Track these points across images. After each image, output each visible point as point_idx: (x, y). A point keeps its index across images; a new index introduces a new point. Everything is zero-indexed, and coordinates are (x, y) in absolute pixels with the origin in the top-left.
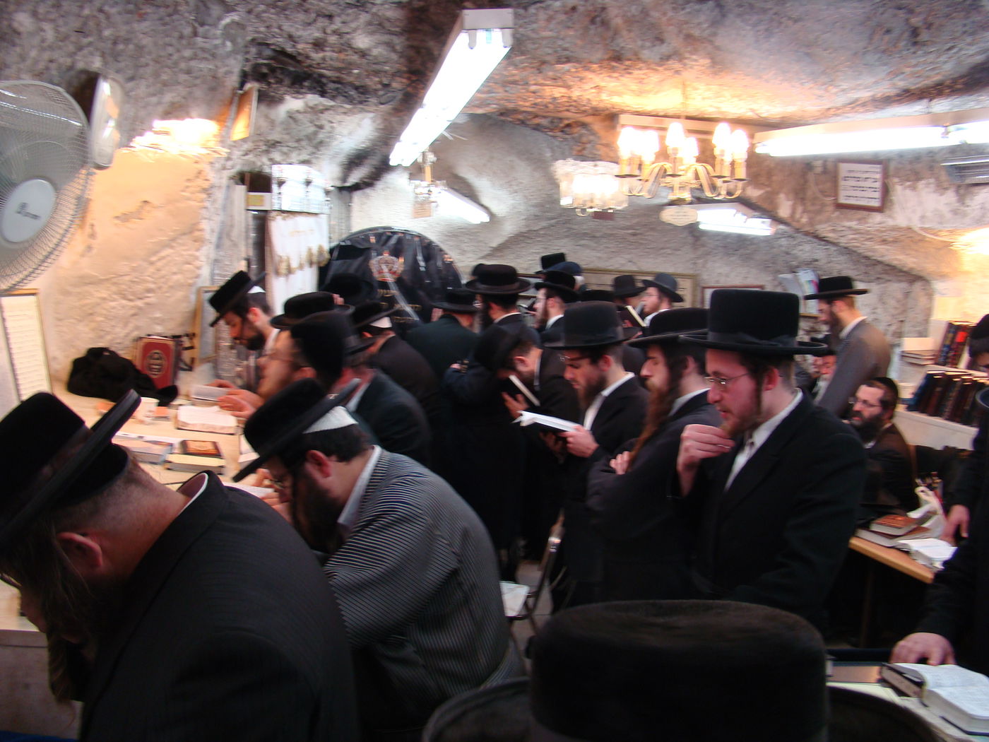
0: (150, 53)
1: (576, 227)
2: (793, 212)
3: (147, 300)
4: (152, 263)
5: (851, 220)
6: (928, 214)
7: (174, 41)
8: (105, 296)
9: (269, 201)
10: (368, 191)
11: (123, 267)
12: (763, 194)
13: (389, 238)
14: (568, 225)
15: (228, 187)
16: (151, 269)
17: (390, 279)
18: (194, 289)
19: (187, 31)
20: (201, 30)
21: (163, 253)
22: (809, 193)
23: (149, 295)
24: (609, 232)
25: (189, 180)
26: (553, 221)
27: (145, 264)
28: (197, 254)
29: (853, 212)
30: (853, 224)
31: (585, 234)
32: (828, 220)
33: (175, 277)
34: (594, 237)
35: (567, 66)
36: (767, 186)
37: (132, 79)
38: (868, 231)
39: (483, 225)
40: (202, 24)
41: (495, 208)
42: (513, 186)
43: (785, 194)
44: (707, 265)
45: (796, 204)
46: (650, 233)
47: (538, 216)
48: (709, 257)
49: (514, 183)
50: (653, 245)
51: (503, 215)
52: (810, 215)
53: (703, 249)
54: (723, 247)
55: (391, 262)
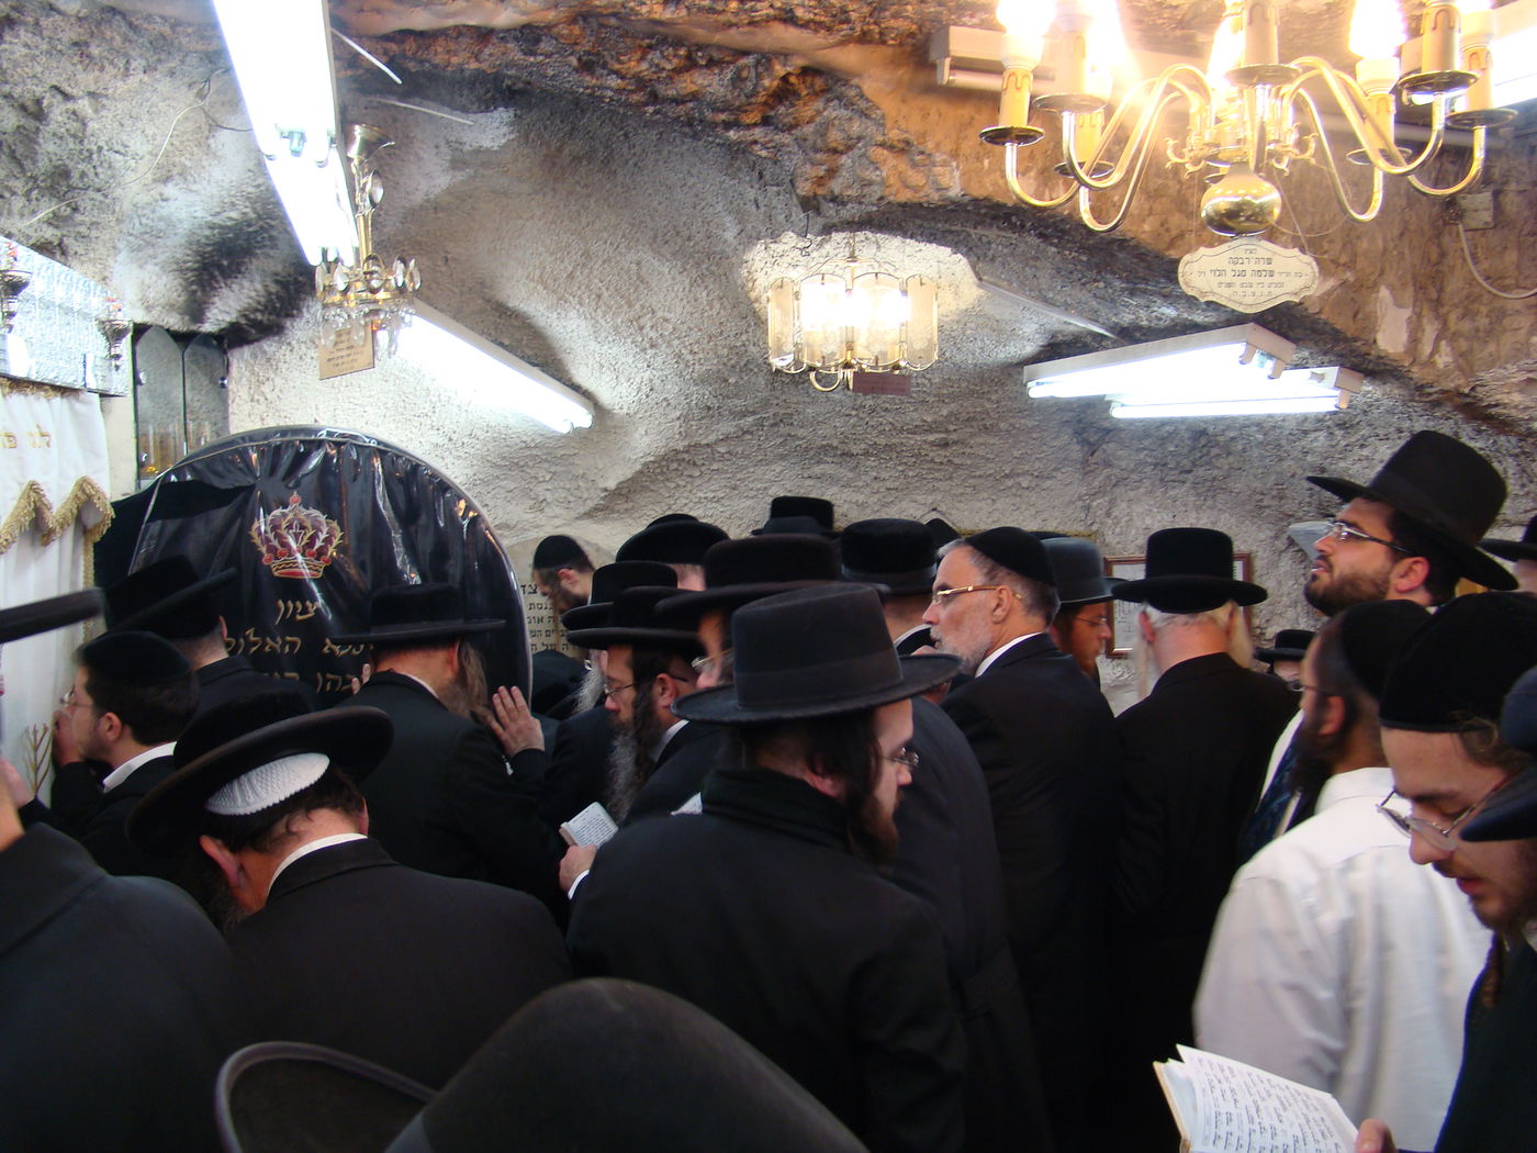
1: (800, 432)
2: (1414, 341)
10: (269, 346)
12: (1333, 289)
14: (783, 429)
22: (1454, 285)
24: (882, 441)
26: (750, 420)
31: (826, 449)
34: (846, 455)
36: (1348, 266)
39: (579, 436)
41: (606, 396)
42: (647, 329)
43: (1392, 288)
44: (1115, 512)
45: (1419, 316)
46: (979, 440)
47: (709, 408)
48: (1117, 490)
49: (647, 321)
50: (990, 468)
51: (625, 411)
52: (1463, 344)
53: (1107, 472)
54: (1156, 465)
55: (308, 524)
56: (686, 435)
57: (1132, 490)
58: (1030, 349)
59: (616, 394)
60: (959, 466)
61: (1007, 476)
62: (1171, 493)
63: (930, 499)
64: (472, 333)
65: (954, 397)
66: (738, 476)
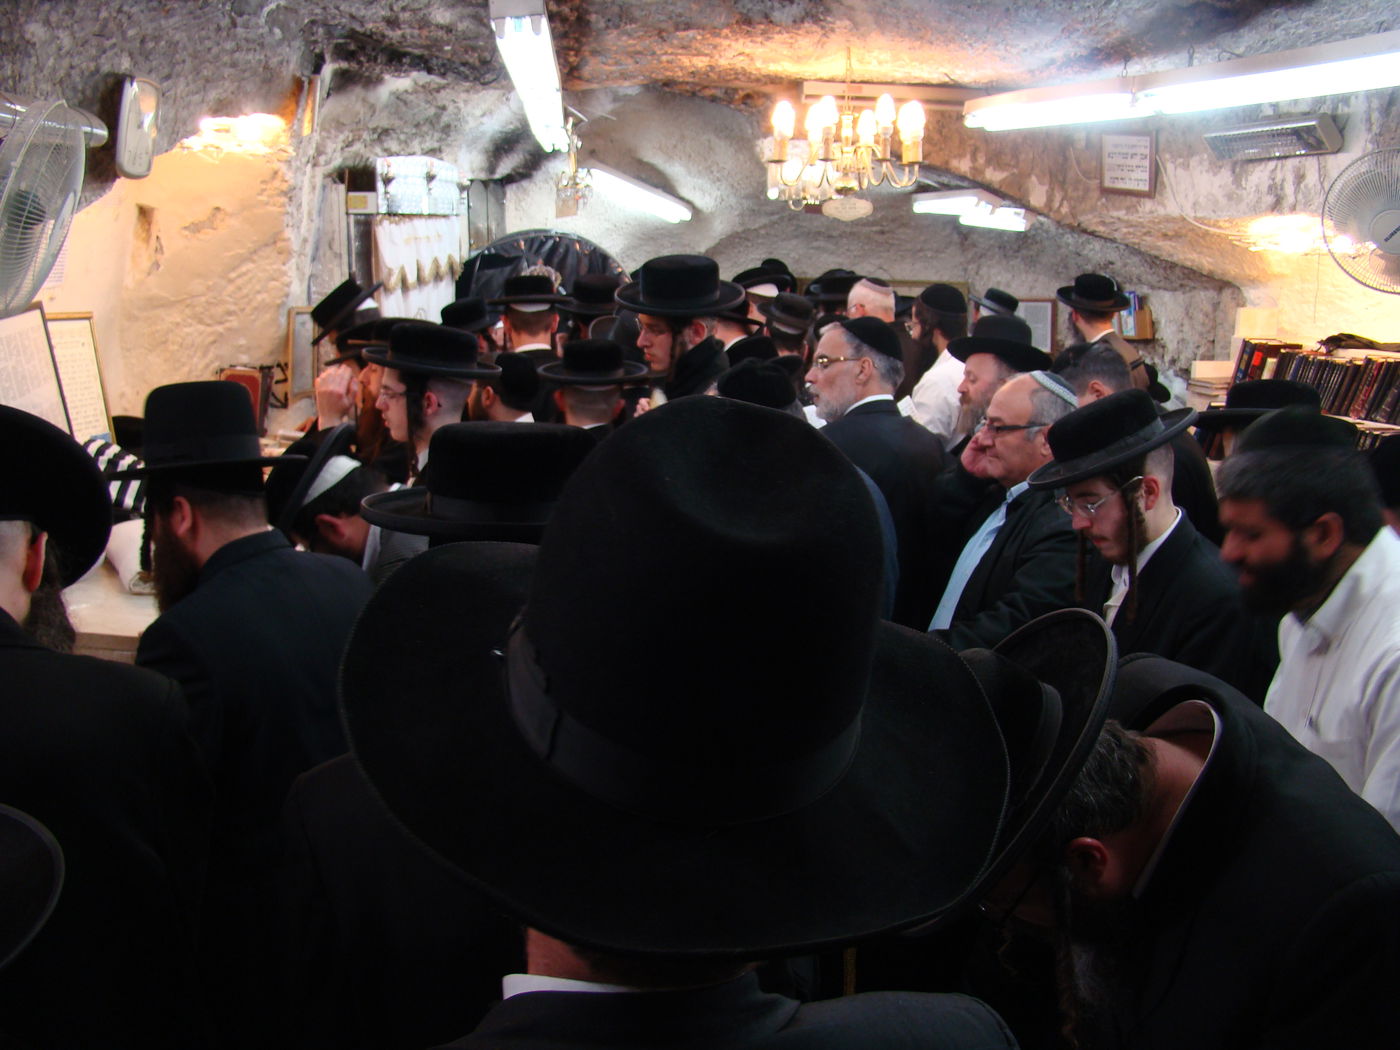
0: (185, 48)
1: (804, 224)
2: (1050, 200)
3: (228, 325)
4: (231, 281)
5: (1118, 209)
6: (1202, 200)
7: (212, 35)
8: (179, 320)
9: (375, 202)
10: (525, 183)
11: (197, 286)
12: (1007, 177)
13: (542, 244)
14: (795, 222)
15: (324, 187)
16: (231, 288)
18: (284, 311)
19: (225, 22)
20: (239, 21)
21: (244, 269)
23: (231, 318)
25: (263, 182)
26: (776, 217)
27: (223, 283)
28: (284, 268)
29: (1122, 197)
30: (1121, 214)
32: (1093, 209)
33: (259, 297)
34: (830, 237)
35: (691, 33)
36: (1016, 166)
37: (168, 77)
38: (1141, 223)
39: (684, 224)
40: (241, 15)
41: (699, 202)
42: (715, 173)
43: (1037, 176)
44: (981, 272)
45: (1053, 189)
46: (901, 230)
47: (754, 211)
48: (983, 260)
49: (714, 168)
50: (909, 246)
51: (710, 210)
52: (1073, 203)
53: (975, 249)
54: (1000, 248)
55: (546, 274)
56: (742, 224)
57: (989, 260)
59: (705, 201)
60: (892, 245)
61: (919, 251)
62: (1011, 263)
63: (878, 262)
64: (625, 176)
66: (774, 246)
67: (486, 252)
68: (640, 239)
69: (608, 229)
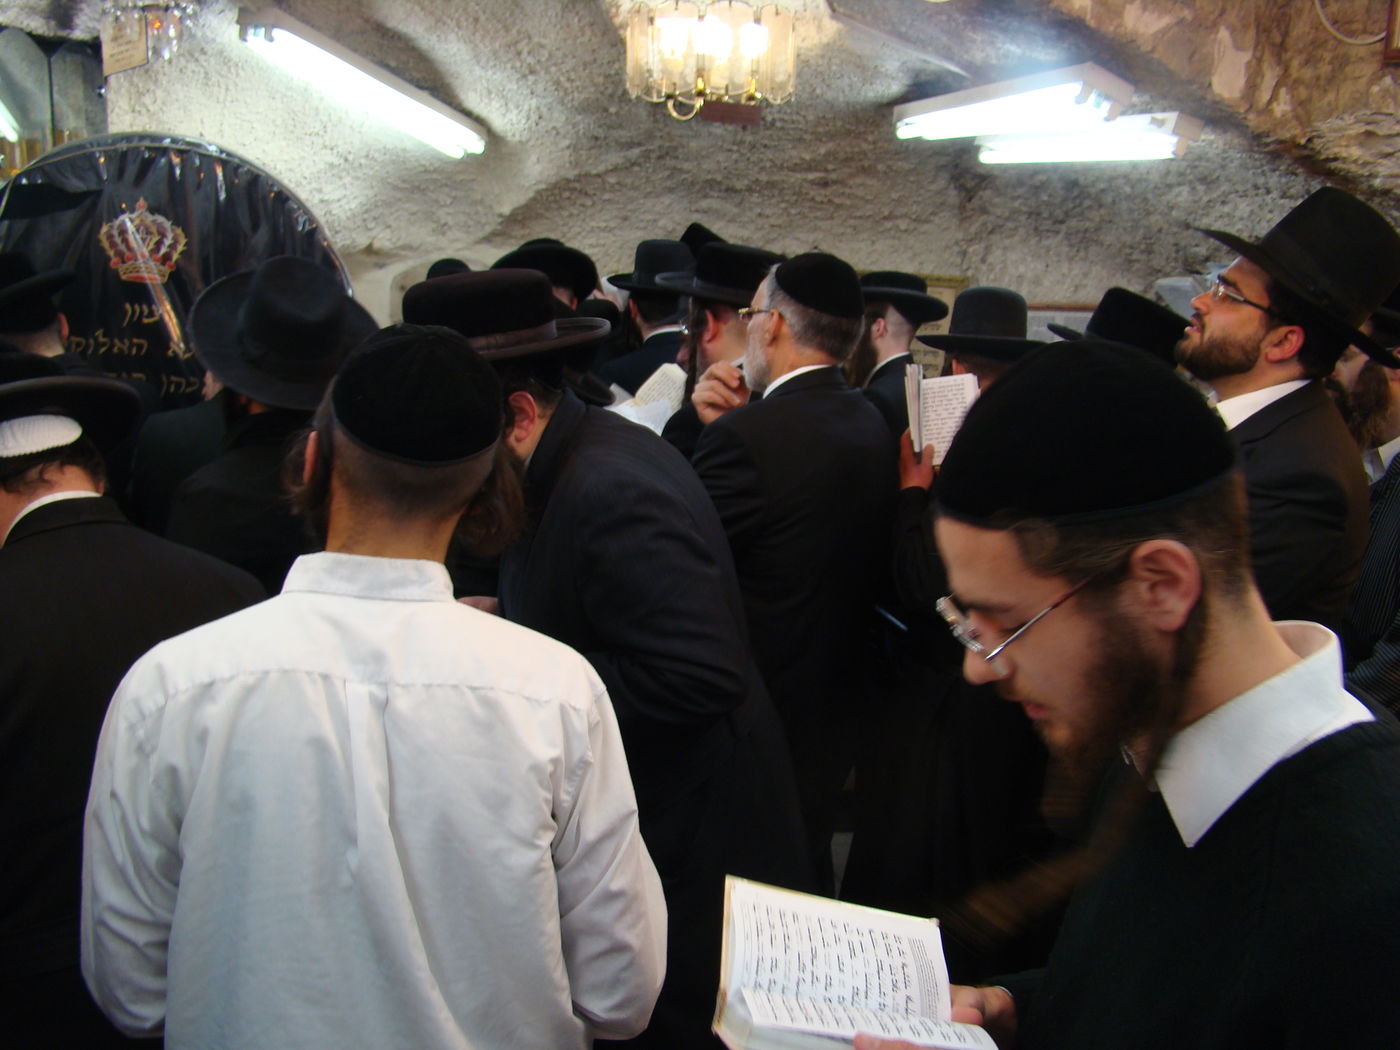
1: (686, 166)
2: (1252, 86)
12: (1169, 28)
13: (147, 165)
14: (669, 162)
17: (153, 274)
22: (1300, 29)
24: (764, 177)
26: (636, 151)
31: (711, 184)
32: (1353, 105)
34: (730, 190)
36: (1186, 3)
41: (499, 121)
42: (524, 55)
43: (1233, 30)
44: (990, 259)
45: (1259, 61)
46: (858, 180)
47: (597, 138)
48: (995, 238)
49: (523, 46)
50: (869, 210)
51: (517, 138)
52: (1303, 93)
53: (983, 218)
54: (1030, 214)
55: (154, 229)
56: (576, 164)
57: (1008, 237)
58: (895, 88)
59: (507, 120)
60: (839, 207)
61: (886, 218)
62: (1046, 243)
63: (811, 237)
64: (356, 56)
65: (831, 136)
66: (630, 207)
67: (24, 181)
68: (396, 188)
69: (332, 166)
